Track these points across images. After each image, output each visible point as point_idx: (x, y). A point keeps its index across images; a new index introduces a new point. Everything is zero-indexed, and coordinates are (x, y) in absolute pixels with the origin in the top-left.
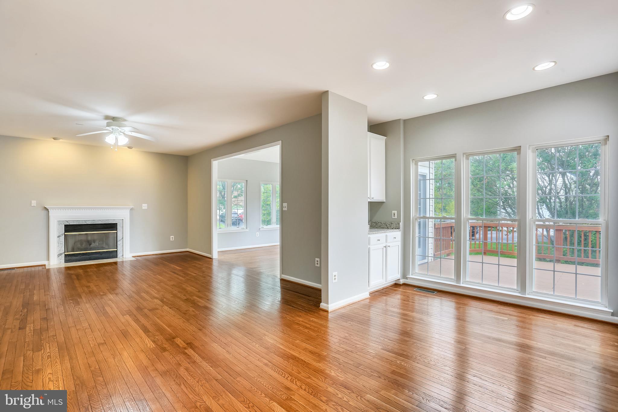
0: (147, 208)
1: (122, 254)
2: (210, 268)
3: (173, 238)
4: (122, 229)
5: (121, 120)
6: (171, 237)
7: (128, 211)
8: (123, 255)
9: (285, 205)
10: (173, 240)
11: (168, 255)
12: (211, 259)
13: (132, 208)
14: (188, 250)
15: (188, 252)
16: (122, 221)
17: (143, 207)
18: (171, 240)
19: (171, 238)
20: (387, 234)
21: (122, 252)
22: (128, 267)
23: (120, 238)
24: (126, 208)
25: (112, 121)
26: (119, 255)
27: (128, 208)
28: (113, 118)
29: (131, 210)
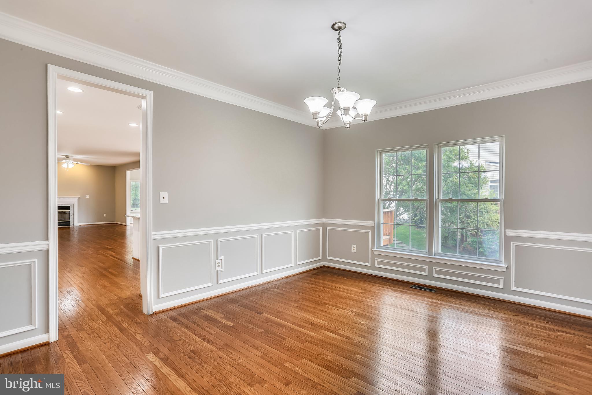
0: (88, 197)
1: (73, 224)
2: (125, 231)
4: (73, 209)
5: (70, 156)
7: (77, 199)
10: (106, 216)
11: (103, 225)
12: (126, 226)
14: (115, 222)
15: (115, 224)
16: (73, 204)
17: (86, 196)
19: (104, 215)
21: (73, 222)
22: (76, 231)
23: (72, 215)
24: (75, 197)
25: (65, 157)
26: (71, 224)
27: (76, 197)
28: (66, 156)
29: (79, 198)
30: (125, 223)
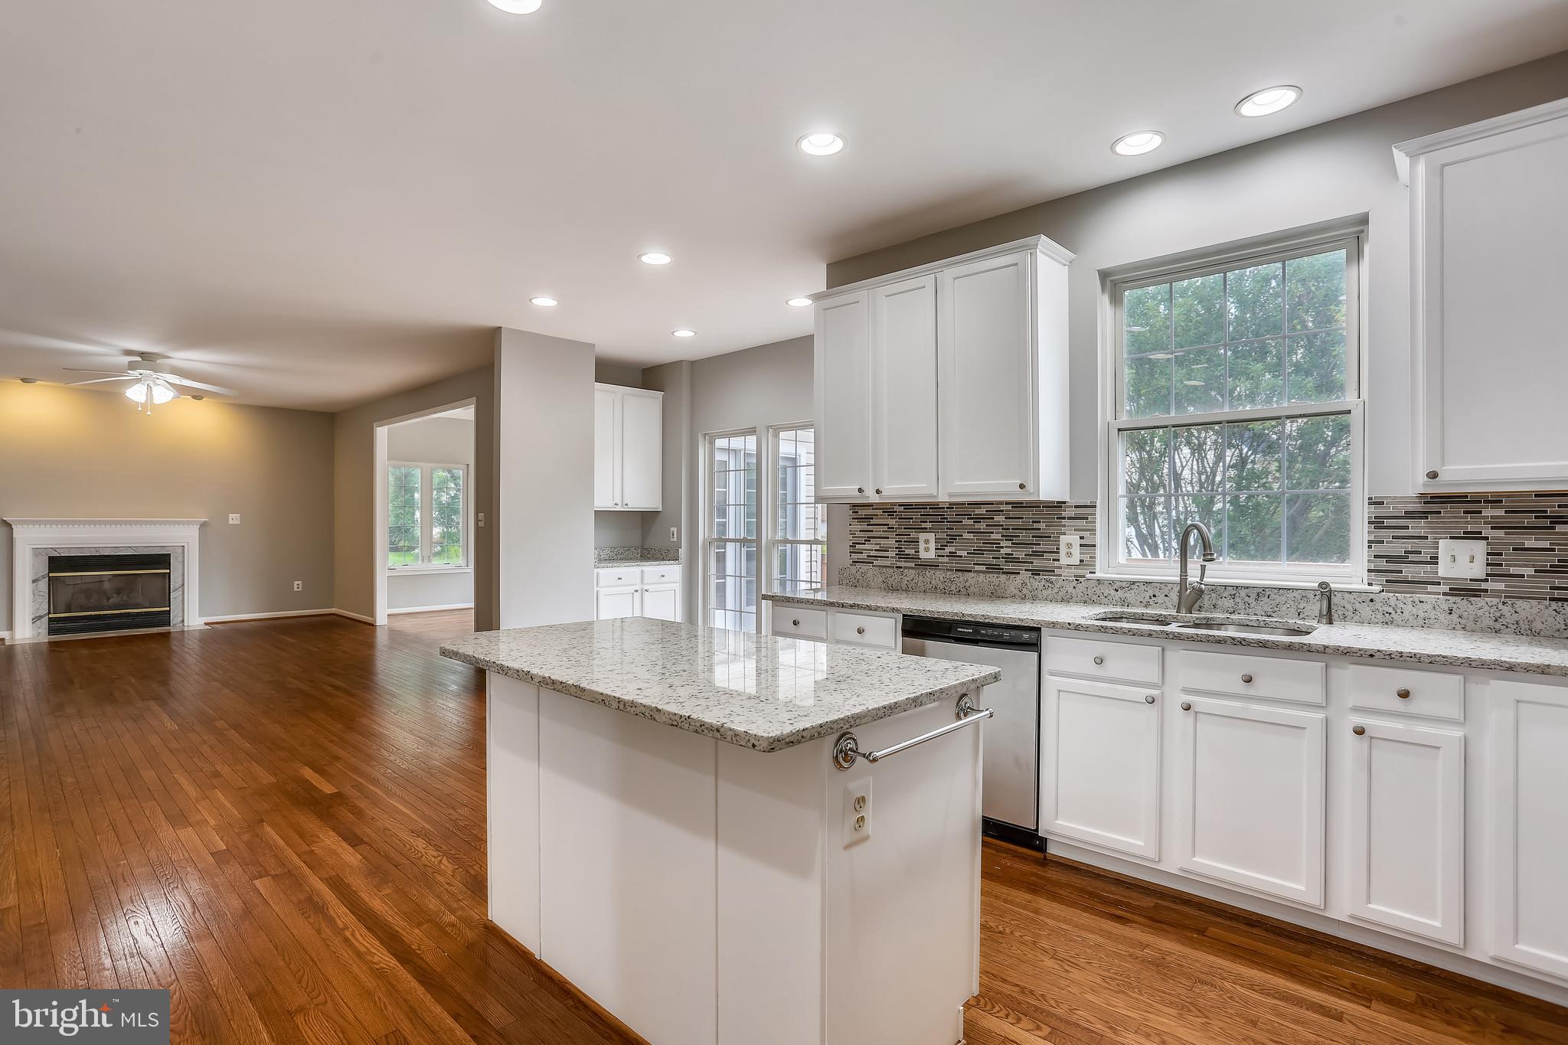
0: (239, 523)
1: (181, 619)
2: (370, 645)
3: (300, 586)
4: (181, 567)
5: (158, 357)
6: (296, 583)
7: (196, 528)
8: (183, 621)
9: (481, 515)
10: (300, 589)
11: (289, 621)
12: (373, 625)
13: (206, 522)
14: (333, 610)
15: (334, 616)
16: (181, 549)
17: (230, 519)
18: (296, 589)
19: (296, 586)
20: (644, 568)
21: (181, 614)
22: (192, 644)
23: (177, 586)
24: (188, 523)
25: (139, 359)
26: (175, 618)
27: (192, 523)
28: (142, 354)
29: (203, 525)
30: (372, 614)
